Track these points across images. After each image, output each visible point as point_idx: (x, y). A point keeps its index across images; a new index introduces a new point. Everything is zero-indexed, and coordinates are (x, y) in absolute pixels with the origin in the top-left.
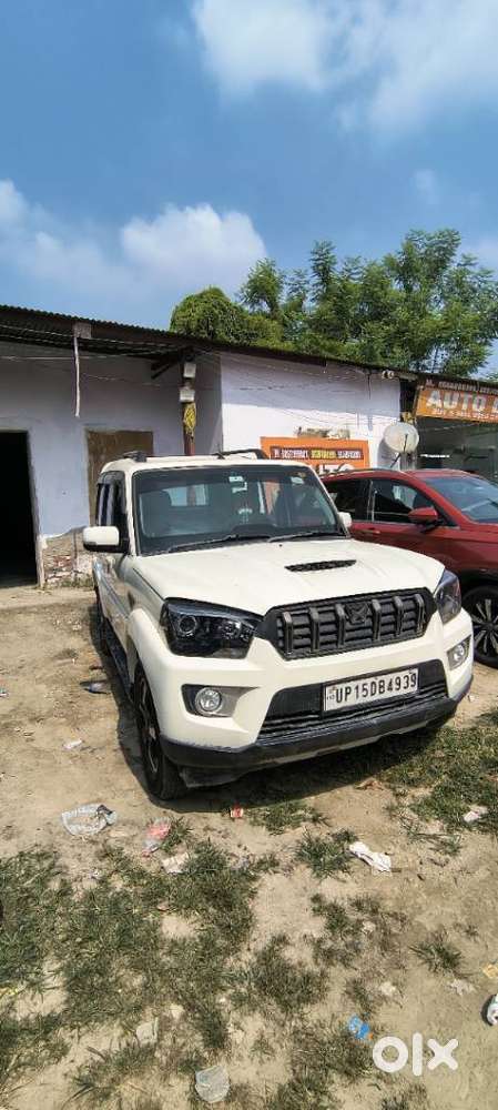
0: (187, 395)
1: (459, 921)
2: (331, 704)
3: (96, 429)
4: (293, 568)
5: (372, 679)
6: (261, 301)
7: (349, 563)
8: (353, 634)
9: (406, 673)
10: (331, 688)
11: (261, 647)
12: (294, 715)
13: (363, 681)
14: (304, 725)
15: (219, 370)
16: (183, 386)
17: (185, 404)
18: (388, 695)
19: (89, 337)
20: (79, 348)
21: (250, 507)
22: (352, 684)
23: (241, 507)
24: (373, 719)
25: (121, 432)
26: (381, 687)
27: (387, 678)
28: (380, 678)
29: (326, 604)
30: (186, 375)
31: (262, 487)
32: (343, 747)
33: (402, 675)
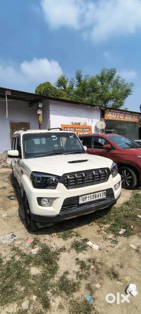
0: (40, 112)
1: (118, 264)
2: (81, 202)
3: (13, 121)
4: (70, 162)
5: (93, 194)
6: (61, 86)
7: (86, 161)
8: (87, 181)
9: (103, 192)
10: (81, 197)
11: (60, 186)
12: (71, 205)
13: (90, 195)
14: (74, 208)
15: (49, 105)
16: (38, 110)
17: (39, 115)
18: (97, 198)
19: (10, 95)
20: (7, 98)
21: (57, 145)
22: (87, 196)
23: (55, 145)
24: (93, 205)
25: (20, 122)
26: (95, 196)
27: (97, 194)
28: (95, 194)
29: (79, 173)
30: (39, 106)
31: (61, 138)
32: (85, 214)
33: (101, 193)
